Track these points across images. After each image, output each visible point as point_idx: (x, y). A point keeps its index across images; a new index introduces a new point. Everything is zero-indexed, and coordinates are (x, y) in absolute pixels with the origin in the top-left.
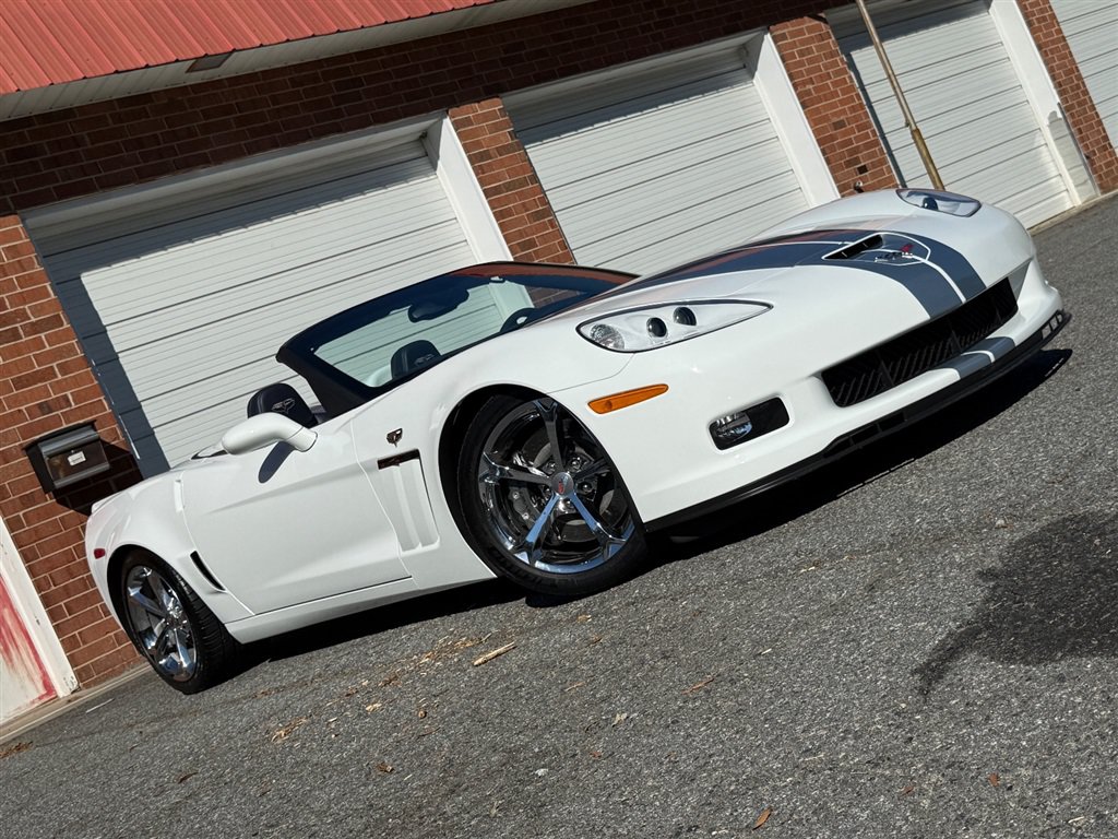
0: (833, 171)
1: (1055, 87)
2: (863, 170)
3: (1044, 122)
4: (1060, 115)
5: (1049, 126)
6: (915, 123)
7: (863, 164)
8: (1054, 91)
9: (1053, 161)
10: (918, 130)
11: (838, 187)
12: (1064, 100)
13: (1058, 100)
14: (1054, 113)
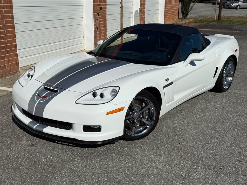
0: (94, 5)
1: (140, 4)
2: (101, 8)
3: (134, 12)
4: (138, 12)
5: (135, 13)
6: (123, 4)
7: (101, 7)
8: (140, 5)
9: (132, 22)
10: (123, 6)
11: (94, 11)
12: (141, 8)
13: (140, 8)
14: (137, 10)
